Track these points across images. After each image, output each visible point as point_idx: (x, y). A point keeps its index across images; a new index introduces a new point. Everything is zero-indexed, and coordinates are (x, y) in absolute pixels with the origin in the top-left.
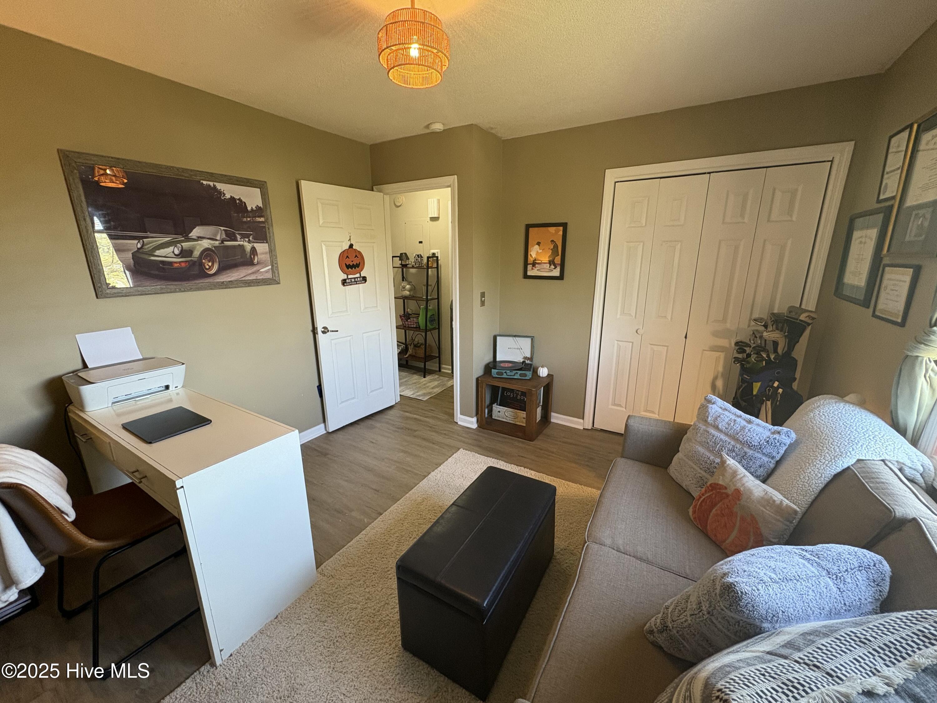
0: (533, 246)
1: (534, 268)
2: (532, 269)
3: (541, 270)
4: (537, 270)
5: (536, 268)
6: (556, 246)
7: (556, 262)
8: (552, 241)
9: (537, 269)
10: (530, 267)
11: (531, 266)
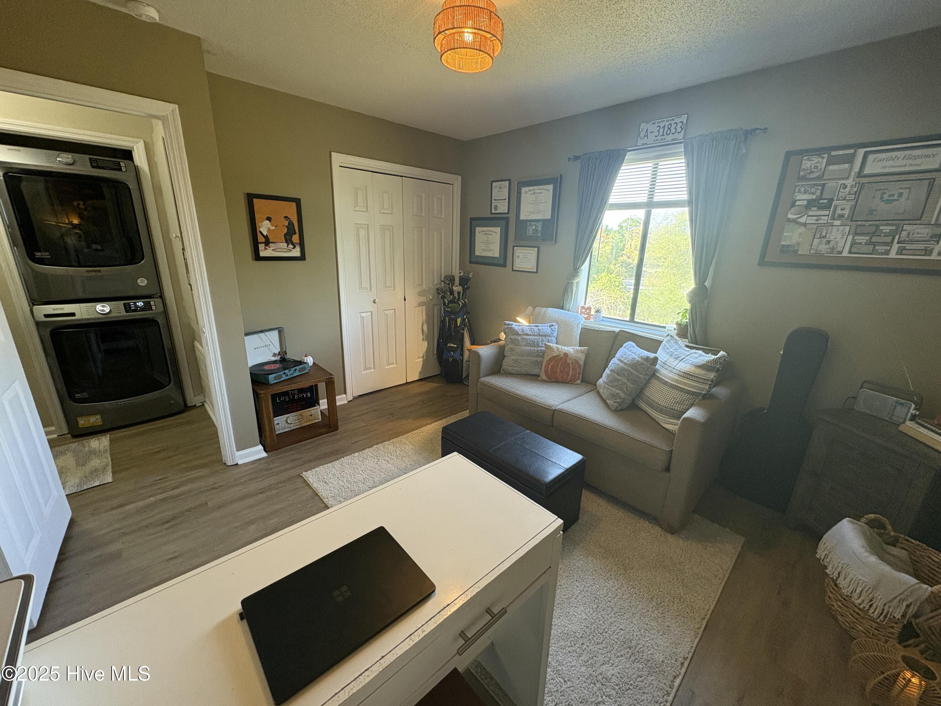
0: (262, 222)
1: (267, 247)
2: (266, 249)
3: (278, 250)
4: (273, 250)
5: (270, 247)
6: (291, 224)
7: (294, 241)
8: (286, 217)
9: (272, 248)
10: (261, 247)
11: (264, 245)
